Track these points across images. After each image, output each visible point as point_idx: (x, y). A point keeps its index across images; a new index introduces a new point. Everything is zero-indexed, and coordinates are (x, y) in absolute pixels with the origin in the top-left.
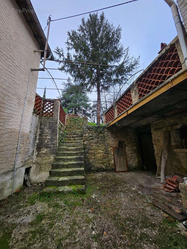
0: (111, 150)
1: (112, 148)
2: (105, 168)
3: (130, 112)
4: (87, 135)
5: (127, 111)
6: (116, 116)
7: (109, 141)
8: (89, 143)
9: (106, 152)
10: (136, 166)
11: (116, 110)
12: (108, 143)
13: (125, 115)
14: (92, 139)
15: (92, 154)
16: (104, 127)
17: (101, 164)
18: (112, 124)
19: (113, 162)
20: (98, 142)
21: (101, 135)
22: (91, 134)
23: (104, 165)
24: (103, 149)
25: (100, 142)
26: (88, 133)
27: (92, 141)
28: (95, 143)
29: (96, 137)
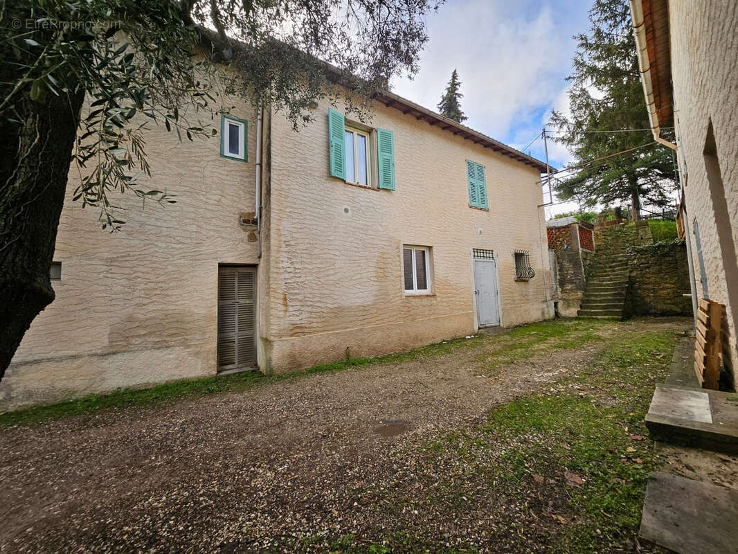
4: (636, 261)
8: (641, 274)
14: (648, 267)
15: (649, 290)
20: (660, 271)
21: (667, 259)
22: (643, 260)
23: (677, 306)
24: (673, 281)
25: (667, 271)
26: (638, 259)
27: (647, 270)
28: (654, 273)
29: (656, 263)
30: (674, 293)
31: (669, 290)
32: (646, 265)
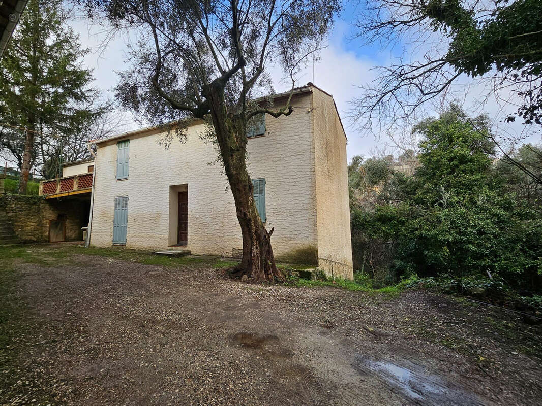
0: (47, 222)
1: (48, 221)
2: (35, 240)
3: (71, 194)
4: (13, 206)
5: (69, 193)
6: (58, 191)
7: (45, 213)
8: (16, 215)
9: (39, 224)
10: (75, 237)
11: (59, 187)
12: (43, 216)
13: (67, 195)
14: (21, 211)
15: (19, 226)
16: (41, 198)
17: (30, 237)
18: (52, 197)
19: (47, 234)
20: (28, 214)
21: (34, 206)
22: (19, 206)
23: (34, 237)
24: (35, 221)
25: (33, 214)
26: (15, 204)
27: (20, 213)
28: (24, 215)
29: (27, 209)
30: (34, 228)
31: (32, 227)
32: (21, 209)
